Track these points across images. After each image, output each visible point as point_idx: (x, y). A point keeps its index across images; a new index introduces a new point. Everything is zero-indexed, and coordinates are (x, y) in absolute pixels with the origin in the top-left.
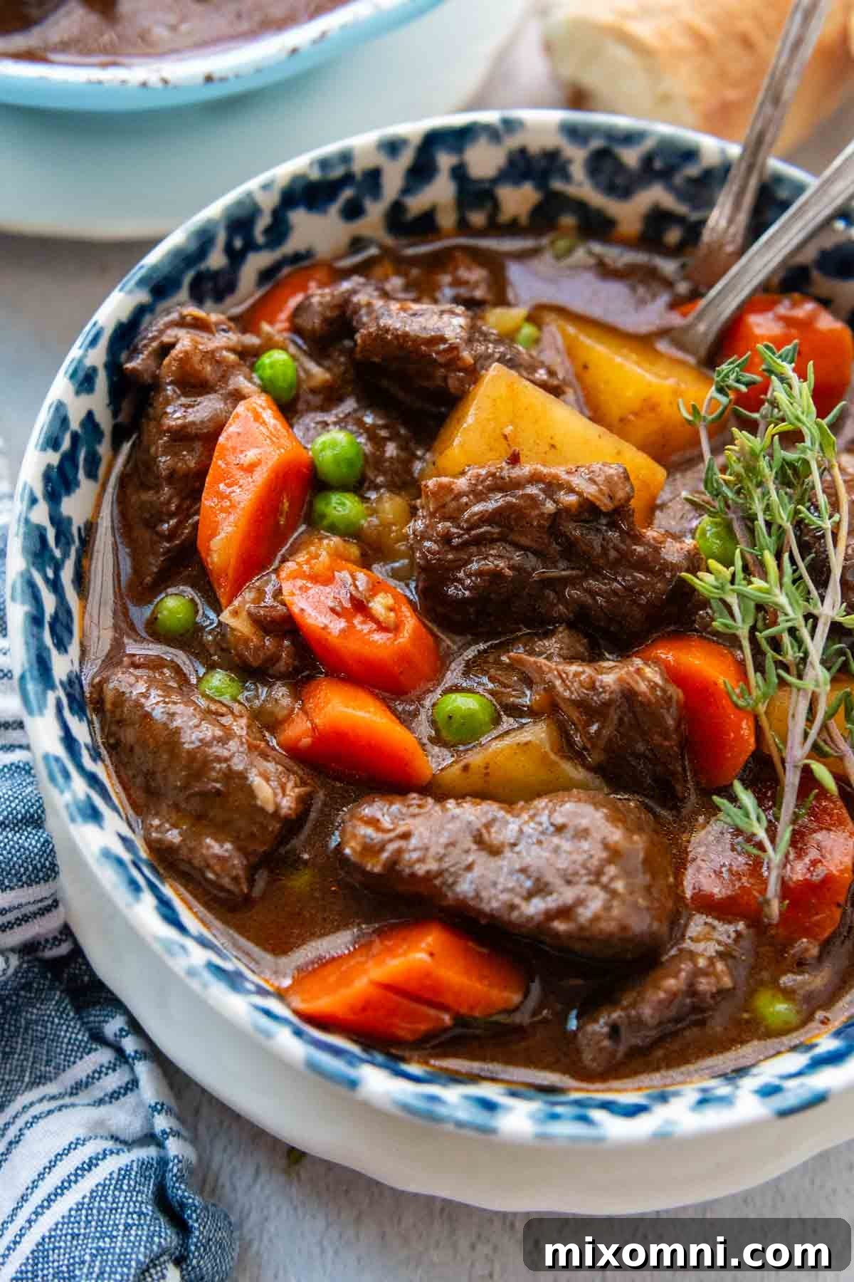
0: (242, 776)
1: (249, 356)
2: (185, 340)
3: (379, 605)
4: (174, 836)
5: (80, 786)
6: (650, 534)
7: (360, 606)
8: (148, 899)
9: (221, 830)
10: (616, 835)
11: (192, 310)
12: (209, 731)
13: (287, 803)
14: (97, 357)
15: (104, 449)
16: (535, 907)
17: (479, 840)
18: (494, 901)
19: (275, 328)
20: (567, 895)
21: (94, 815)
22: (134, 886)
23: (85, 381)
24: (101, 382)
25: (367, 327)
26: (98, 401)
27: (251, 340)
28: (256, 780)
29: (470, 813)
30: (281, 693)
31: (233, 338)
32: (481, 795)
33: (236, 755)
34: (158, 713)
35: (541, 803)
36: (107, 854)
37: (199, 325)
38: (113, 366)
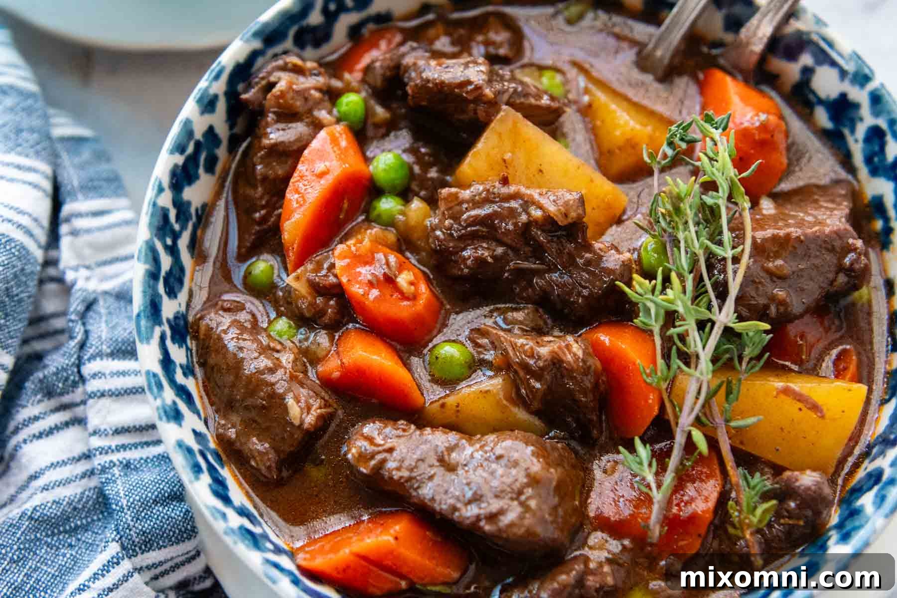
0: (282, 397)
1: (332, 96)
2: (283, 81)
3: (403, 279)
4: (232, 433)
5: (169, 395)
6: (597, 245)
7: (389, 280)
8: (206, 479)
9: (263, 433)
10: (536, 466)
11: (294, 60)
12: (264, 362)
13: (310, 420)
14: (219, 87)
15: (222, 152)
16: (471, 511)
17: (441, 461)
18: (443, 504)
19: (353, 77)
20: (495, 505)
21: (176, 416)
22: (197, 469)
23: (208, 105)
24: (221, 106)
25: (413, 79)
26: (218, 119)
27: (337, 84)
28: (290, 401)
29: (439, 439)
30: (323, 339)
31: (321, 80)
32: (450, 427)
33: (279, 380)
34: (231, 346)
35: (491, 438)
36: (180, 444)
37: (298, 70)
38: (232, 94)
